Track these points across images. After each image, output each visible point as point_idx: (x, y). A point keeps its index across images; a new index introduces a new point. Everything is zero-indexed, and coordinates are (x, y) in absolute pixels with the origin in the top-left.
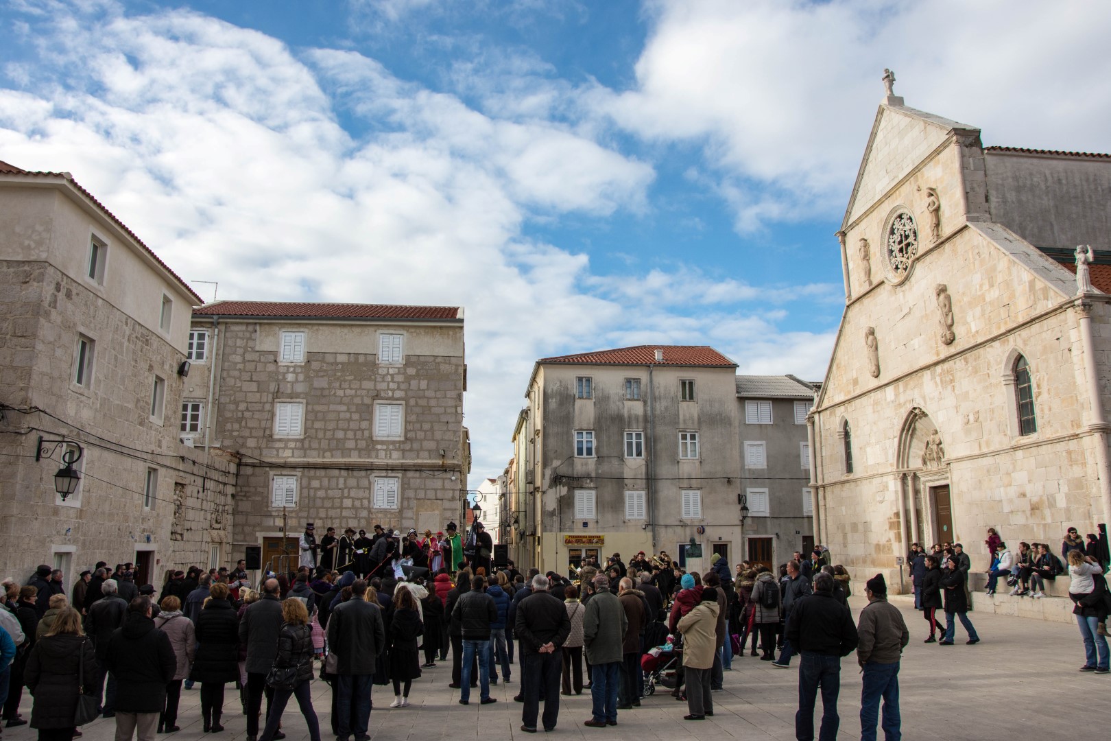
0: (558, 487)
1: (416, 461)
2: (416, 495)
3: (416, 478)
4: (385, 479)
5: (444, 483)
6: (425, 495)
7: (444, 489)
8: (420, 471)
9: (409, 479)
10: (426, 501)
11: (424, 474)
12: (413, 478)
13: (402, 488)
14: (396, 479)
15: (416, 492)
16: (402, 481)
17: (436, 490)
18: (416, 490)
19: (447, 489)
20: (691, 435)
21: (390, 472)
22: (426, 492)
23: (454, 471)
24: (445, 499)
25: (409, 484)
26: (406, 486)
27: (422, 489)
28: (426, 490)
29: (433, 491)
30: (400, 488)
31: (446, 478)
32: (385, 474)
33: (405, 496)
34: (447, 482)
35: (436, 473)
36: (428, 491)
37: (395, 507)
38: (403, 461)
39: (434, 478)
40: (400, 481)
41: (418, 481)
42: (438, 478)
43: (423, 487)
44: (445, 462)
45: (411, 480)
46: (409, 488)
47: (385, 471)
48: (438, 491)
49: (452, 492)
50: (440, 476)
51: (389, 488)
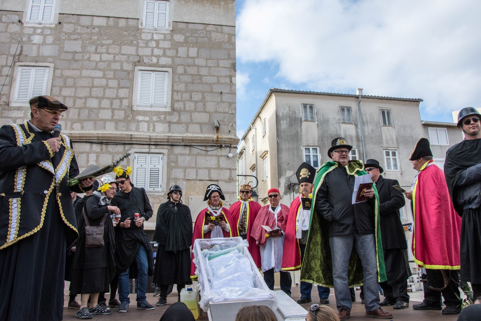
0: (292, 194)
1: (185, 135)
2: (185, 175)
3: (186, 155)
4: (147, 155)
5: (219, 161)
6: (197, 175)
7: (219, 168)
8: (190, 146)
9: (177, 156)
10: (198, 182)
11: (195, 151)
12: (181, 155)
13: (168, 167)
14: (161, 156)
15: (185, 172)
16: (169, 158)
17: (209, 169)
18: (185, 169)
19: (222, 169)
20: (392, 152)
21: (153, 147)
22: (197, 172)
23: (230, 147)
24: (221, 180)
25: (176, 162)
26: (173, 164)
27: (193, 168)
28: (197, 168)
29: (207, 171)
30: (165, 167)
31: (221, 156)
32: (147, 150)
33: (172, 176)
34: (223, 160)
35: (209, 149)
36: (200, 171)
37: (160, 189)
38: (170, 135)
39: (207, 155)
40: (166, 158)
41: (188, 158)
42: (212, 156)
43: (194, 165)
44: (220, 137)
45: (179, 157)
46: (177, 167)
47: (147, 146)
48: (212, 171)
49: (228, 171)
50: (214, 153)
51: (152, 166)
